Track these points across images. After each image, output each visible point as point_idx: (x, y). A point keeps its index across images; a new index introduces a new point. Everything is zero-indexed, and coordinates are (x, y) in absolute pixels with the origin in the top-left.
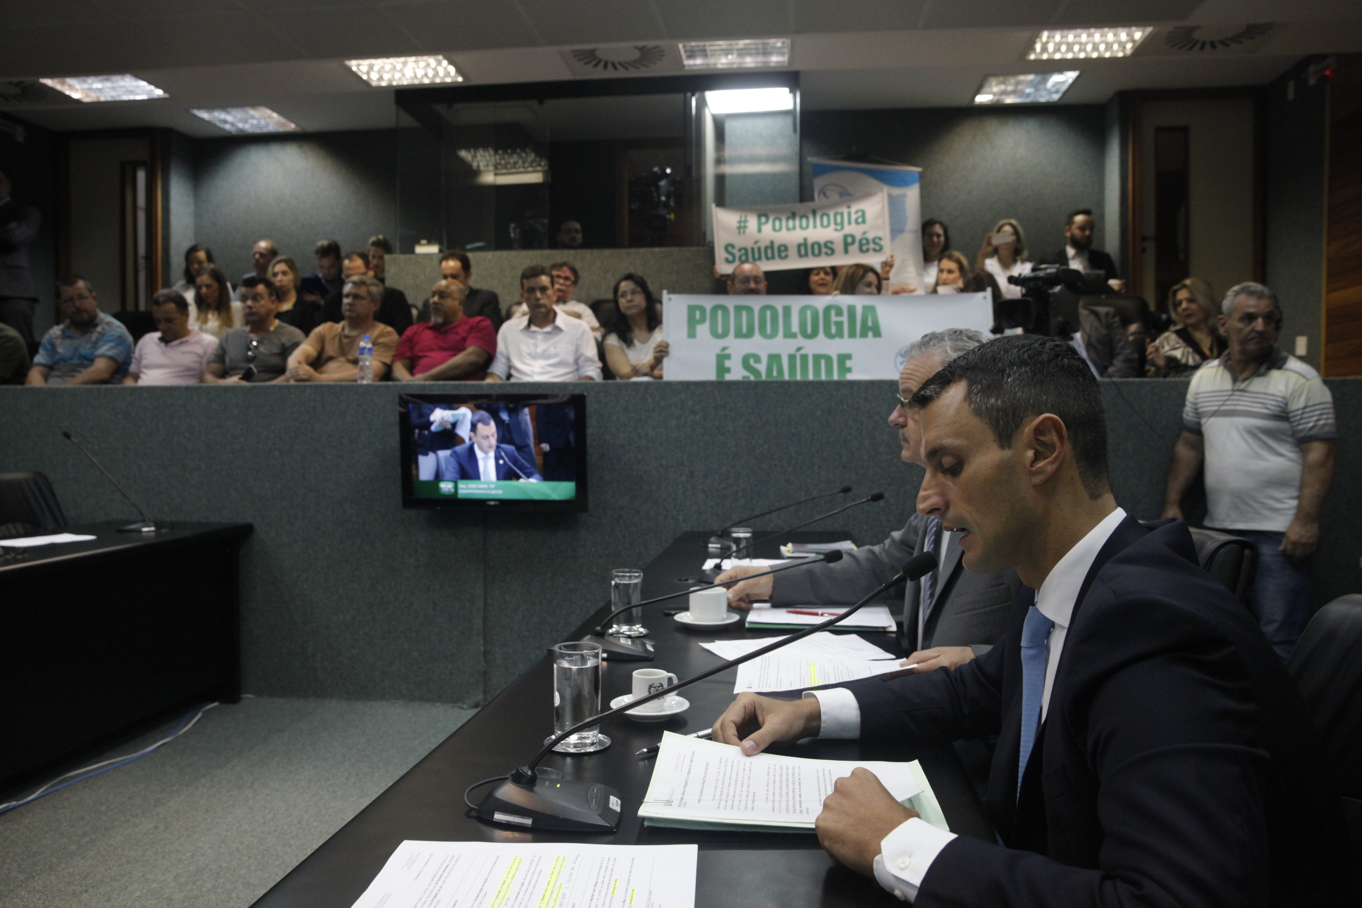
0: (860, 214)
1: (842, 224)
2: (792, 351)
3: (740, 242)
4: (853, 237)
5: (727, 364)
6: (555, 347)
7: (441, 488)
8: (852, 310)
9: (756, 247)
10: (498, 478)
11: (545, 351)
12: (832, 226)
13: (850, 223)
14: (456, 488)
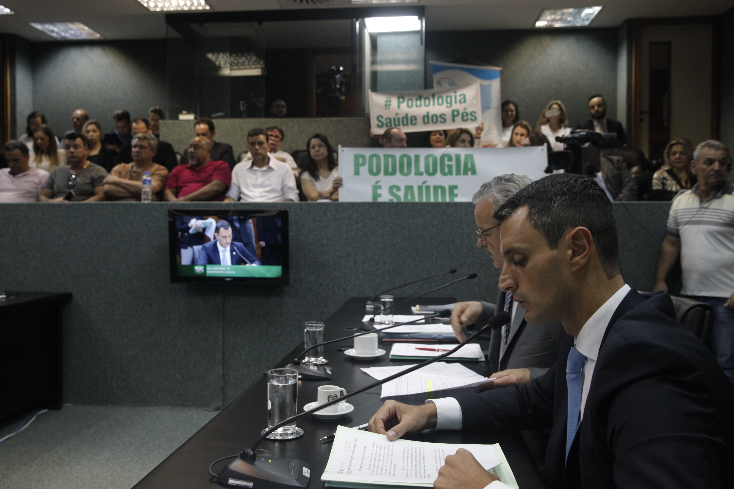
0: (462, 97)
1: (451, 103)
2: (420, 184)
3: (386, 114)
4: (458, 111)
5: (379, 191)
6: (269, 180)
7: (195, 270)
10: (233, 263)
11: (262, 183)
12: (445, 104)
13: (456, 102)
14: (205, 269)
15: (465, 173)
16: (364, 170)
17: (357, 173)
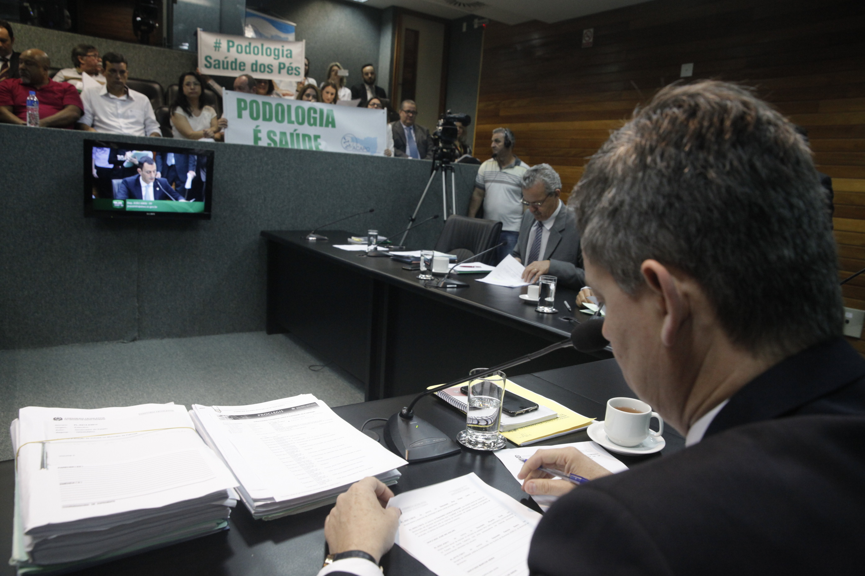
0: (289, 52)
1: (278, 56)
2: (292, 131)
3: (216, 56)
4: (284, 64)
5: (260, 135)
6: (131, 111)
7: (114, 204)
8: (322, 112)
9: (225, 60)
10: (155, 199)
11: (124, 113)
12: (273, 56)
13: (283, 56)
14: (125, 204)
15: (327, 126)
16: (246, 113)
17: (240, 116)
